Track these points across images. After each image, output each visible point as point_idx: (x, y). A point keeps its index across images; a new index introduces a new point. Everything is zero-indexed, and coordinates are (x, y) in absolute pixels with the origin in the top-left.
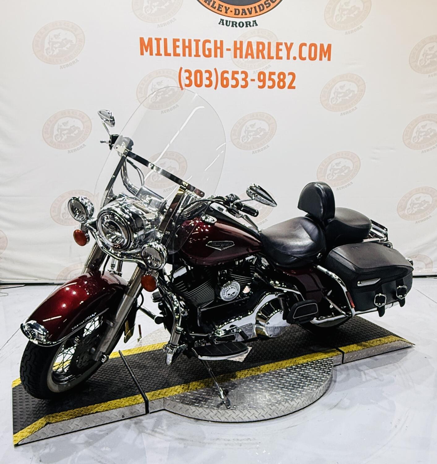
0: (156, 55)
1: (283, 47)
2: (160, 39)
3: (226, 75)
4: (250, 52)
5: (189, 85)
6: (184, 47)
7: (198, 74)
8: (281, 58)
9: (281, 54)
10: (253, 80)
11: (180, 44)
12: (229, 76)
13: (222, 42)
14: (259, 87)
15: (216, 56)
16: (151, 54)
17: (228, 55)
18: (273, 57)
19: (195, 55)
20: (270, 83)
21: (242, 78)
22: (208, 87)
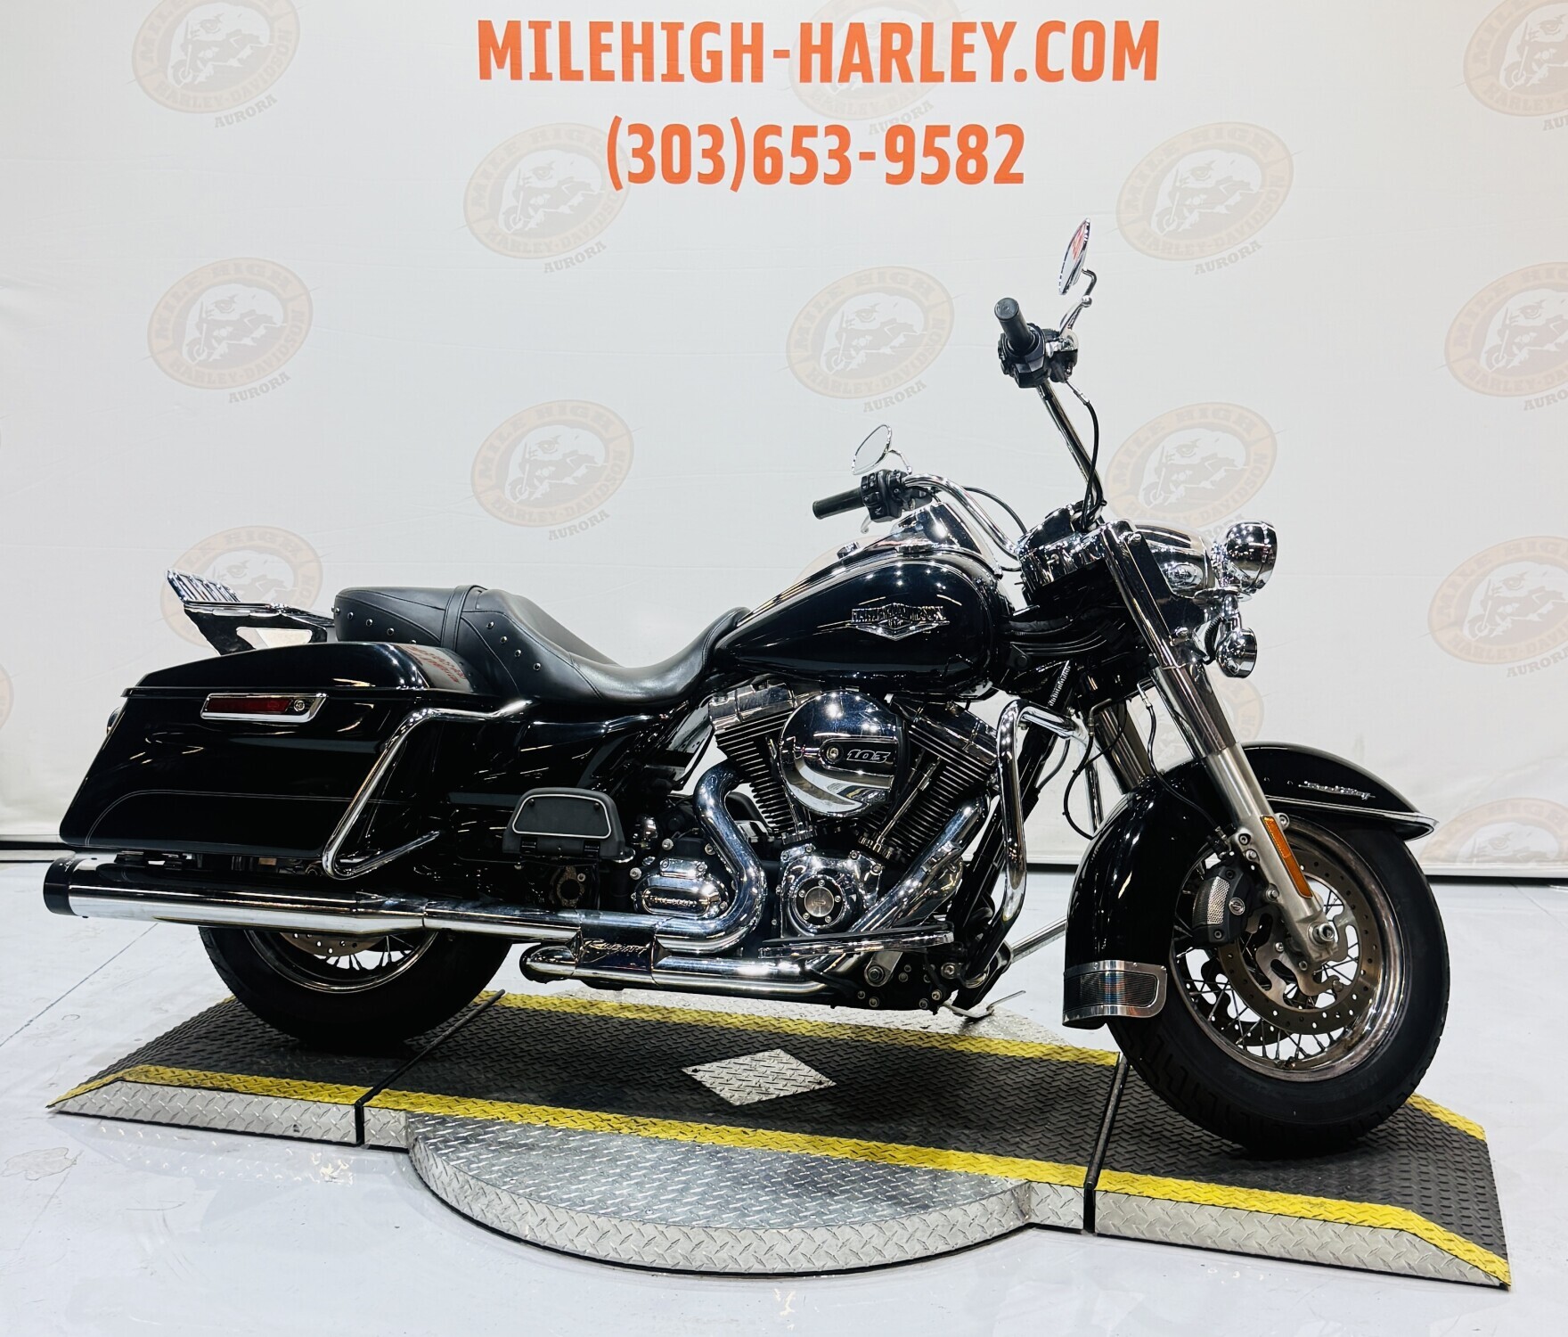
0: (533, 77)
1: (977, 39)
2: (548, 25)
3: (771, 141)
4: (856, 60)
5: (642, 178)
6: (628, 49)
7: (676, 140)
8: (971, 77)
9: (969, 63)
10: (867, 156)
11: (613, 38)
12: (783, 143)
13: (757, 29)
14: (892, 179)
15: (737, 76)
16: (516, 74)
17: (780, 72)
18: (943, 73)
19: (663, 75)
20: (929, 165)
21: (830, 151)
22: (708, 182)
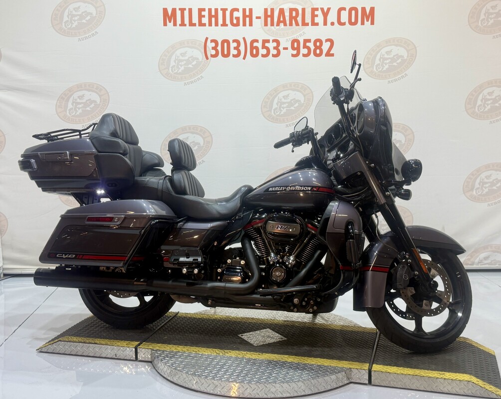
0: (180, 25)
1: (318, 13)
2: (185, 9)
3: (255, 44)
4: (282, 19)
5: (215, 56)
6: (210, 16)
7: (226, 44)
8: (317, 24)
9: (317, 20)
10: (285, 49)
11: (206, 13)
12: (259, 45)
13: (251, 10)
14: (293, 56)
15: (244, 25)
16: (175, 24)
17: (258, 23)
18: (308, 23)
19: (221, 24)
20: (305, 51)
21: (274, 47)
22: (236, 57)
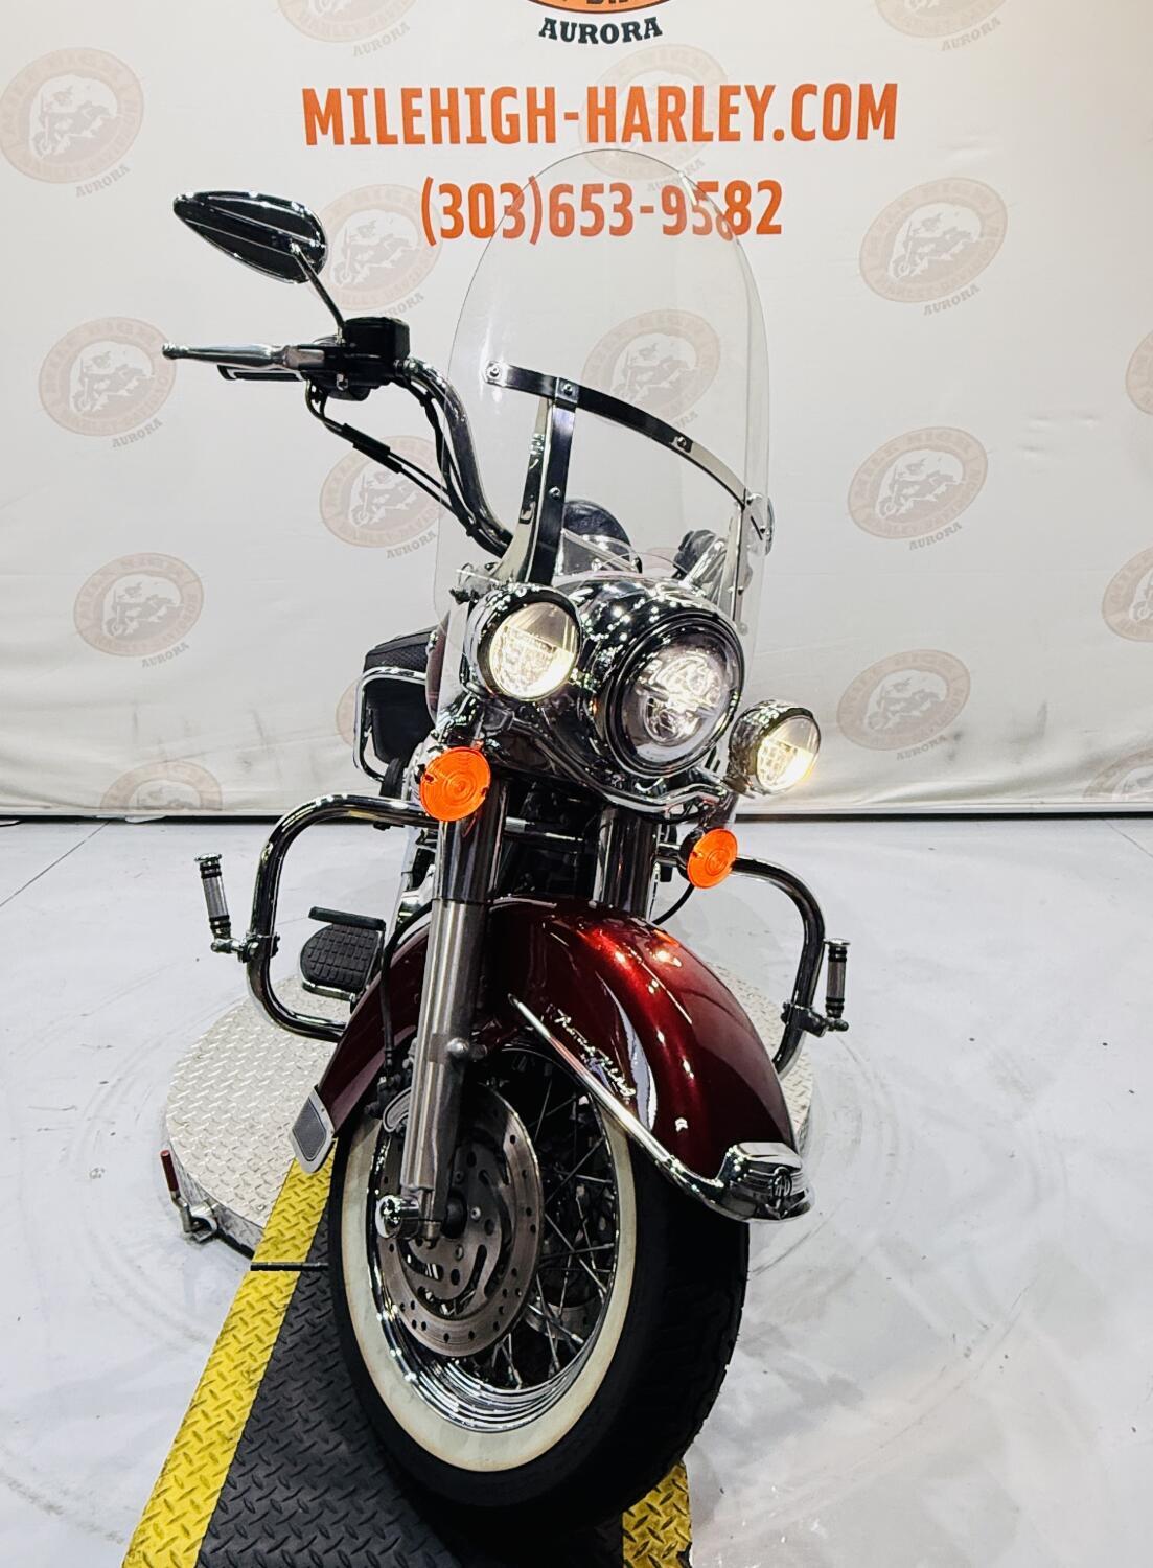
0: (353, 142)
1: (740, 101)
2: (365, 92)
3: (564, 199)
4: (637, 121)
5: (450, 234)
6: (437, 113)
7: (481, 198)
8: (735, 137)
9: (735, 123)
10: (647, 210)
11: (422, 104)
12: (574, 200)
13: (550, 93)
14: (668, 231)
15: (533, 138)
16: (339, 140)
17: (571, 135)
18: (711, 134)
19: (468, 138)
21: (615, 205)
22: (510, 237)
